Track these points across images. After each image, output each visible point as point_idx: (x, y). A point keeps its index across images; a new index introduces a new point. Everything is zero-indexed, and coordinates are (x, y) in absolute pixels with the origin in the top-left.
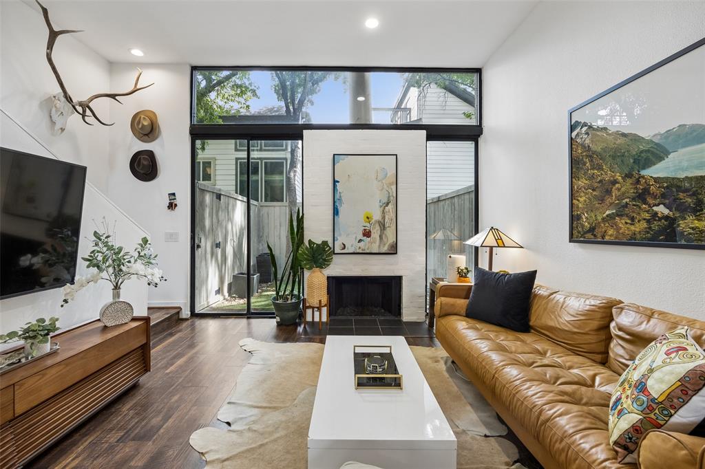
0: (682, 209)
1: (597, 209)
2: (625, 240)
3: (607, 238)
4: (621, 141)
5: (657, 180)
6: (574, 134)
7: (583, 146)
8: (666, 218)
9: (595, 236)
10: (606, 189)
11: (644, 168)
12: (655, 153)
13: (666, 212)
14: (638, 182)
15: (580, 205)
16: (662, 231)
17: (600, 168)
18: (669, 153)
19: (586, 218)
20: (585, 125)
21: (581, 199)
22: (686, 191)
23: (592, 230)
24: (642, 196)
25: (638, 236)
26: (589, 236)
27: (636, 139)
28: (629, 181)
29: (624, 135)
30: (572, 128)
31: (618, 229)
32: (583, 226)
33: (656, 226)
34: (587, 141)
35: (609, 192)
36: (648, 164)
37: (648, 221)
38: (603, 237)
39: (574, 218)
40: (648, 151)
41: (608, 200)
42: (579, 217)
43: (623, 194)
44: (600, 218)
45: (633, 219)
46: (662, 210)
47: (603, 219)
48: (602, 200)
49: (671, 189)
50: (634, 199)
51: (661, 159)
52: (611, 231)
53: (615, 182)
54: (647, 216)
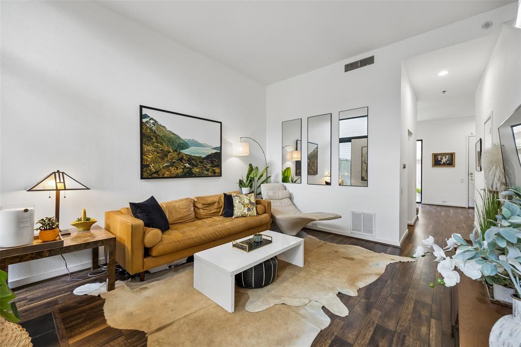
0: (193, 165)
1: (160, 162)
2: (174, 176)
3: (165, 176)
4: (172, 135)
5: (186, 154)
6: (144, 120)
7: (151, 129)
8: (189, 168)
9: (159, 175)
10: (165, 154)
11: (181, 150)
12: (185, 145)
13: (189, 166)
14: (179, 154)
15: (149, 160)
16: (187, 172)
17: (161, 144)
18: (189, 147)
19: (154, 167)
20: (152, 119)
21: (150, 157)
22: (194, 160)
23: (157, 172)
24: (181, 159)
25: (179, 174)
26: (155, 175)
27: (179, 138)
28: (176, 153)
29: (173, 134)
30: (142, 116)
31: (171, 172)
32: (150, 170)
33: (185, 170)
34: (154, 128)
35: (166, 156)
36: (183, 148)
37: (183, 169)
38: (163, 175)
39: (144, 166)
40: (183, 144)
41: (166, 159)
42: (148, 166)
43: (173, 157)
44: (161, 167)
45: (177, 168)
46: (187, 165)
47: (163, 167)
48: (163, 159)
49: (190, 159)
50: (177, 160)
51: (187, 148)
52: (167, 173)
53: (169, 152)
54: (183, 167)
